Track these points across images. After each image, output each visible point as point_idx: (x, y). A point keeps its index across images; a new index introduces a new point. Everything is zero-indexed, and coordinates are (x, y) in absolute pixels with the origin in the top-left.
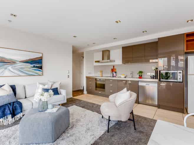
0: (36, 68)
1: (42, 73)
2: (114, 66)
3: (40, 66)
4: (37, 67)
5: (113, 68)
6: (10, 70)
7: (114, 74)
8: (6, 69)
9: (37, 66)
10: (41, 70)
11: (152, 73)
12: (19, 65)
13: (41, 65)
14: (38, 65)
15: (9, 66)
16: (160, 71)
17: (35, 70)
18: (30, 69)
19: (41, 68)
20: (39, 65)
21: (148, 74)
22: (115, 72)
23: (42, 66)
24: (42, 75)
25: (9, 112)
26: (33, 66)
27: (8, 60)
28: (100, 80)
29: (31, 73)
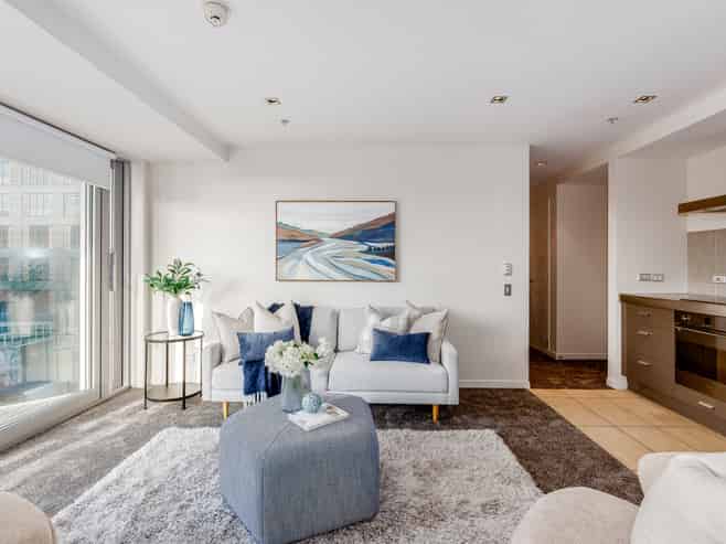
0: (377, 254)
1: (397, 274)
3: (387, 248)
4: (378, 251)
6: (308, 263)
8: (300, 258)
9: (379, 249)
10: (390, 261)
12: (330, 247)
13: (392, 244)
14: (380, 245)
15: (304, 252)
17: (373, 261)
18: (358, 258)
19: (391, 253)
20: (385, 245)
23: (393, 248)
24: (397, 279)
25: (263, 384)
26: (365, 248)
27: (302, 235)
29: (360, 272)
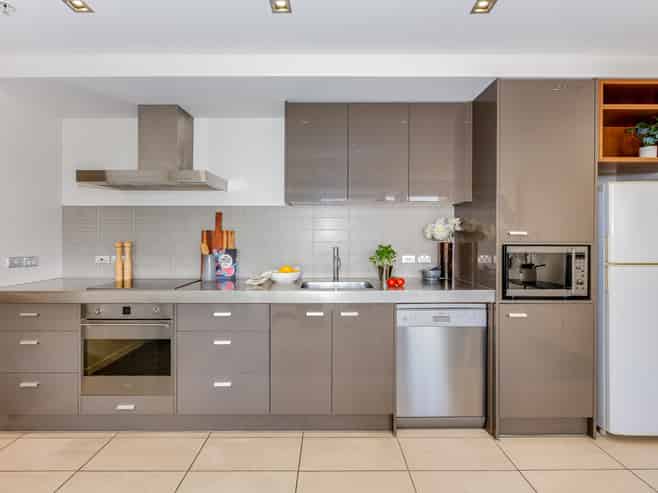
2: (219, 217)
5: (212, 228)
7: (226, 263)
11: (423, 252)
16: (504, 247)
21: (404, 257)
22: (228, 251)
28: (127, 310)
